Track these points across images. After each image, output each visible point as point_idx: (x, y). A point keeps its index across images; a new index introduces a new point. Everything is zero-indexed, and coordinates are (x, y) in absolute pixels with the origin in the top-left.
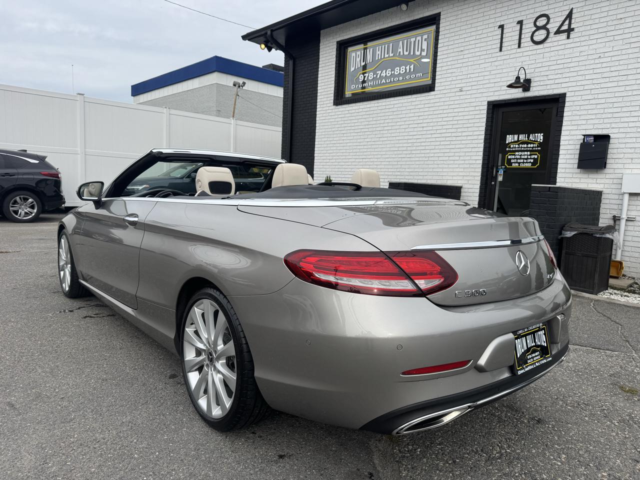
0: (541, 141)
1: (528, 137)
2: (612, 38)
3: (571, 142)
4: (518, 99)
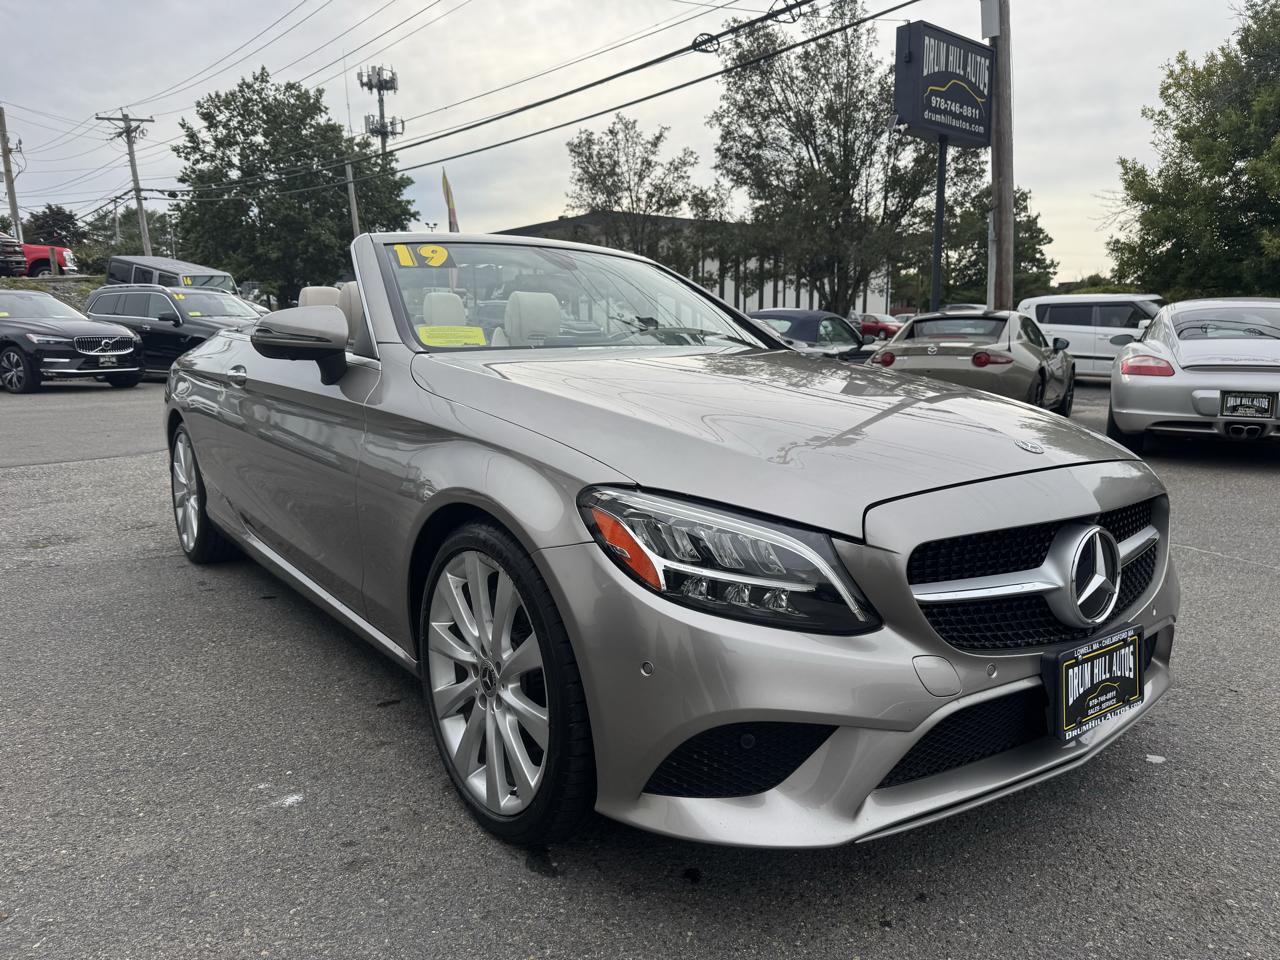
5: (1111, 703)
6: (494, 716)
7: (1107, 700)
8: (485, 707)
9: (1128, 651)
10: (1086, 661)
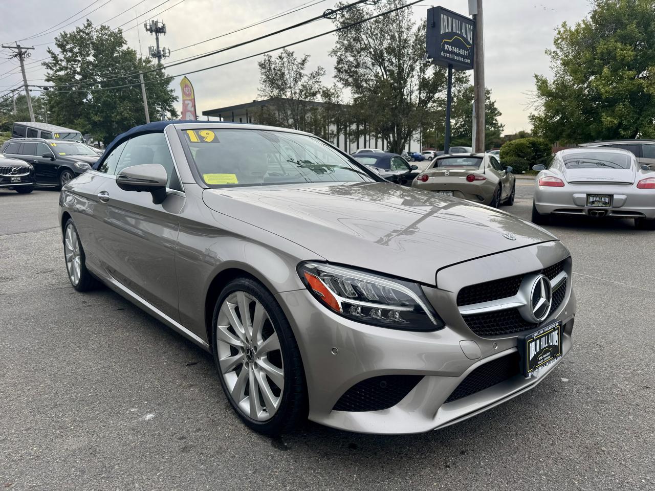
5: (548, 358)
6: (253, 373)
7: (546, 357)
8: (248, 368)
9: (555, 333)
10: (537, 339)
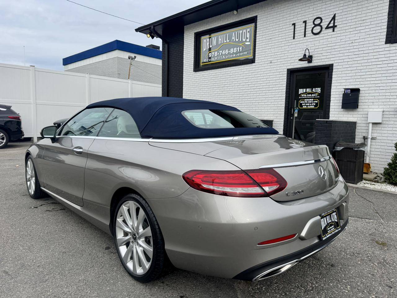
0: (320, 92)
1: (312, 90)
2: (359, 31)
3: (337, 93)
4: (305, 67)
